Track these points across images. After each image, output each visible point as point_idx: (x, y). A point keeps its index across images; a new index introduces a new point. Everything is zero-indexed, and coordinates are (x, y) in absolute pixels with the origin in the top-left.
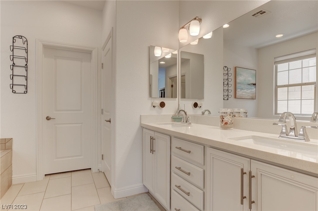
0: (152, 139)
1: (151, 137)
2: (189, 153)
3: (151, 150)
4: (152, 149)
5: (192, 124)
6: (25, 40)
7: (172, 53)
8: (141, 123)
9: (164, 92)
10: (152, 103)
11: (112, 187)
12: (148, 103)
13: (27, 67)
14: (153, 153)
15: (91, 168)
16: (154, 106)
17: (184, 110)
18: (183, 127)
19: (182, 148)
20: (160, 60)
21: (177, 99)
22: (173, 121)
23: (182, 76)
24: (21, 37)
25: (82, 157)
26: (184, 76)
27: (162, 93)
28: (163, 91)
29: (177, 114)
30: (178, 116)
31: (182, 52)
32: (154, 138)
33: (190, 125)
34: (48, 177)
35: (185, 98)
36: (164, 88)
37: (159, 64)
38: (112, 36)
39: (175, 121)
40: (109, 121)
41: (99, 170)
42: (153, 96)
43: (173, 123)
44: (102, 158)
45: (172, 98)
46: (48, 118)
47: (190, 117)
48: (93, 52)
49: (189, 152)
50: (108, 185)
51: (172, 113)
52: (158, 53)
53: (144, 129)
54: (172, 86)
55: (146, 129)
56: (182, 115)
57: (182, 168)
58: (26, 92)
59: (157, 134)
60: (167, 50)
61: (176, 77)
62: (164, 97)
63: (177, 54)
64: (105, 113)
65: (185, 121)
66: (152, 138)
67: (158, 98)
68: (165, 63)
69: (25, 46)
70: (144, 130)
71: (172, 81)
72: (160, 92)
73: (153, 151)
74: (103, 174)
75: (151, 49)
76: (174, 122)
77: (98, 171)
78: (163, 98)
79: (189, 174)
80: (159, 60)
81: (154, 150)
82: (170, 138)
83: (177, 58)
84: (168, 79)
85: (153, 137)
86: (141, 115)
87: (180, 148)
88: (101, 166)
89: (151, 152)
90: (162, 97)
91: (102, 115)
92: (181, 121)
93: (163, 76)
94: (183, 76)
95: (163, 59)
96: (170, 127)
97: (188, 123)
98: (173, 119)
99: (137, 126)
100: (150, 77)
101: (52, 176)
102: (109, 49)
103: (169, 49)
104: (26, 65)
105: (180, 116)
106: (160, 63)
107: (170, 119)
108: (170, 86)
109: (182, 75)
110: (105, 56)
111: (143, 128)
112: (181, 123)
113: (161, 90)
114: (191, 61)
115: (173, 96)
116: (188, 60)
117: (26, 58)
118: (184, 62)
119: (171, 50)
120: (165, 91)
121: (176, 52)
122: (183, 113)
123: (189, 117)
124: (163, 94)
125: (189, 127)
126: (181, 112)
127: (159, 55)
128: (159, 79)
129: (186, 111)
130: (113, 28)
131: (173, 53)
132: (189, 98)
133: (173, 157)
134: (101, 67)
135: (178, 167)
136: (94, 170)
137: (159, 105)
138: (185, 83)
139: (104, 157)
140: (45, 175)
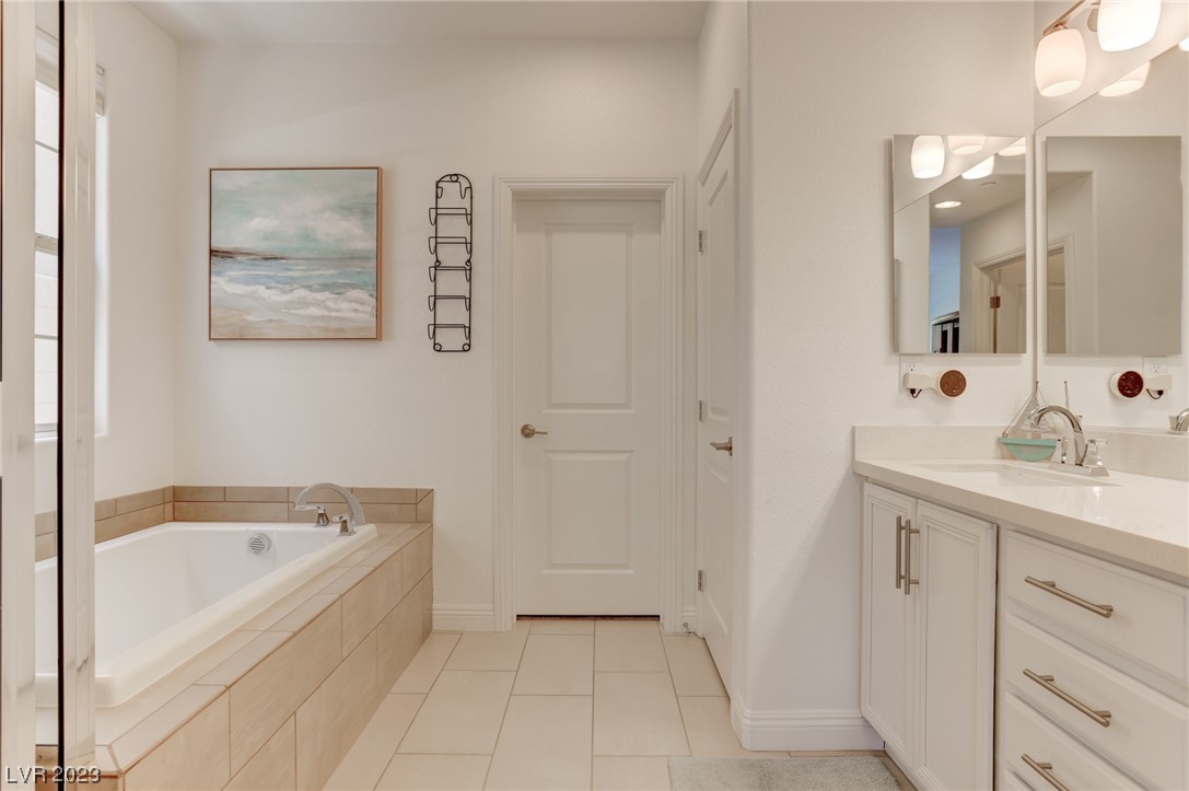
0: (904, 529)
1: (899, 519)
2: (1107, 616)
3: (899, 577)
4: (903, 573)
5: (1113, 476)
6: (465, 184)
7: (996, 155)
8: (857, 458)
9: (956, 331)
10: (905, 378)
11: (733, 702)
12: (889, 376)
13: (470, 270)
14: (907, 592)
15: (658, 616)
16: (913, 391)
17: (1064, 406)
18: (1062, 488)
19: (1061, 585)
20: (935, 197)
21: (1027, 357)
22: (1003, 458)
23: (1050, 253)
24: (455, 177)
25: (631, 572)
26: (1060, 250)
27: (944, 334)
28: (949, 328)
29: (1026, 426)
30: (1029, 436)
31: (1052, 143)
32: (913, 527)
33: (1103, 479)
34: (527, 623)
35: (1064, 352)
36: (958, 313)
37: (934, 214)
38: (736, 124)
39: (1014, 458)
40: (725, 448)
41: (686, 625)
42: (906, 346)
43: (1005, 467)
44: (700, 585)
45: (995, 351)
46: (527, 432)
47: (1101, 443)
48: (667, 193)
49: (1107, 612)
50: (720, 691)
51: (1002, 421)
52: (928, 162)
53: (866, 484)
54: (996, 302)
55: (876, 483)
56: (1054, 431)
57: (1059, 682)
58: (466, 347)
59: (925, 510)
60: (972, 143)
61: (1022, 258)
62: (955, 349)
63: (1024, 155)
64: (710, 415)
65: (1071, 458)
66: (903, 524)
67: (928, 355)
68: (959, 204)
69: (466, 203)
70: (869, 489)
71: (996, 281)
72: (934, 331)
73: (909, 582)
74: (702, 641)
75: (896, 151)
76: (1008, 463)
77: (685, 630)
78: (949, 355)
79: (1104, 719)
80: (931, 194)
81: (912, 578)
82: (991, 535)
83: (1022, 178)
84: (976, 273)
85: (908, 522)
86: (854, 427)
87: (1050, 587)
88: (693, 614)
89: (898, 586)
90: (944, 349)
91: (700, 423)
92: (1048, 459)
93: (954, 260)
94: (1054, 252)
95: (954, 187)
96: (990, 482)
97: (1088, 468)
98: (1005, 448)
99: (838, 471)
100: (894, 267)
101: (537, 622)
102: (725, 177)
103: (983, 138)
104: (469, 261)
105: (1044, 436)
106: (938, 206)
107: (991, 447)
108: (987, 303)
109: (1052, 247)
110: (711, 203)
111: (860, 478)
112: (1050, 468)
113: (943, 323)
114: (1095, 177)
115: (1003, 342)
116: (1084, 176)
117: (469, 241)
118: (1062, 187)
119: (994, 140)
120: (960, 325)
121: (1019, 148)
122: (1059, 421)
123: (1092, 441)
124: (950, 338)
125: (1096, 489)
126: (1046, 415)
127: (936, 172)
128: (931, 278)
129: (1074, 412)
130: (737, 92)
131: (1003, 153)
132: (1085, 351)
133: (1007, 618)
134: (698, 245)
135: (1040, 671)
136: (670, 623)
137: (935, 383)
138: (1063, 284)
139: (708, 581)
140: (518, 616)
